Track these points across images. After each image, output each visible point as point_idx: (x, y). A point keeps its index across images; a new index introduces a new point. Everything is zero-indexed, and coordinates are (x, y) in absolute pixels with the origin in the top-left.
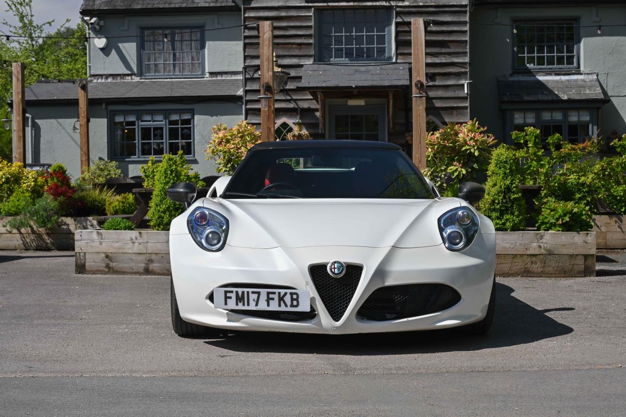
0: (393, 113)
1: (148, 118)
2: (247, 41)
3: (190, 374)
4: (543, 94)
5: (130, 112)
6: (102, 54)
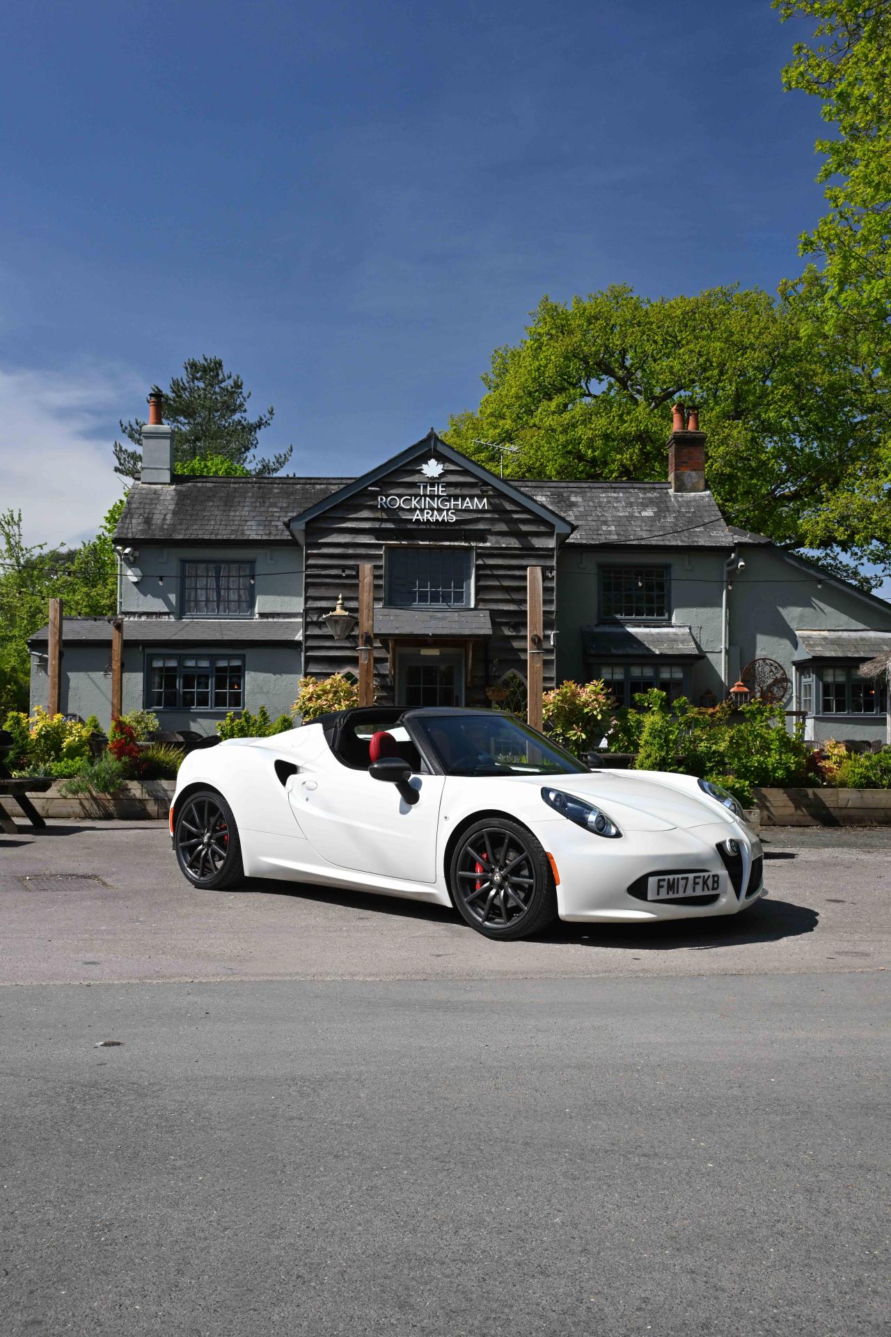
0: (472, 664)
1: (191, 663)
2: (309, 580)
3: (418, 977)
4: (632, 647)
5: (170, 657)
6: (135, 590)
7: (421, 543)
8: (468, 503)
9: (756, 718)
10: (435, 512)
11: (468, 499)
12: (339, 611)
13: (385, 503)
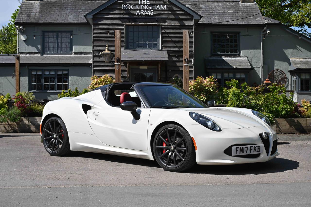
0: (161, 73)
1: (47, 73)
2: (94, 39)
3: (141, 185)
4: (224, 65)
5: (39, 70)
6: (24, 43)
7: (139, 23)
8: (158, 7)
9: (274, 91)
10: (145, 11)
11: (158, 5)
12: (107, 51)
13: (125, 7)
